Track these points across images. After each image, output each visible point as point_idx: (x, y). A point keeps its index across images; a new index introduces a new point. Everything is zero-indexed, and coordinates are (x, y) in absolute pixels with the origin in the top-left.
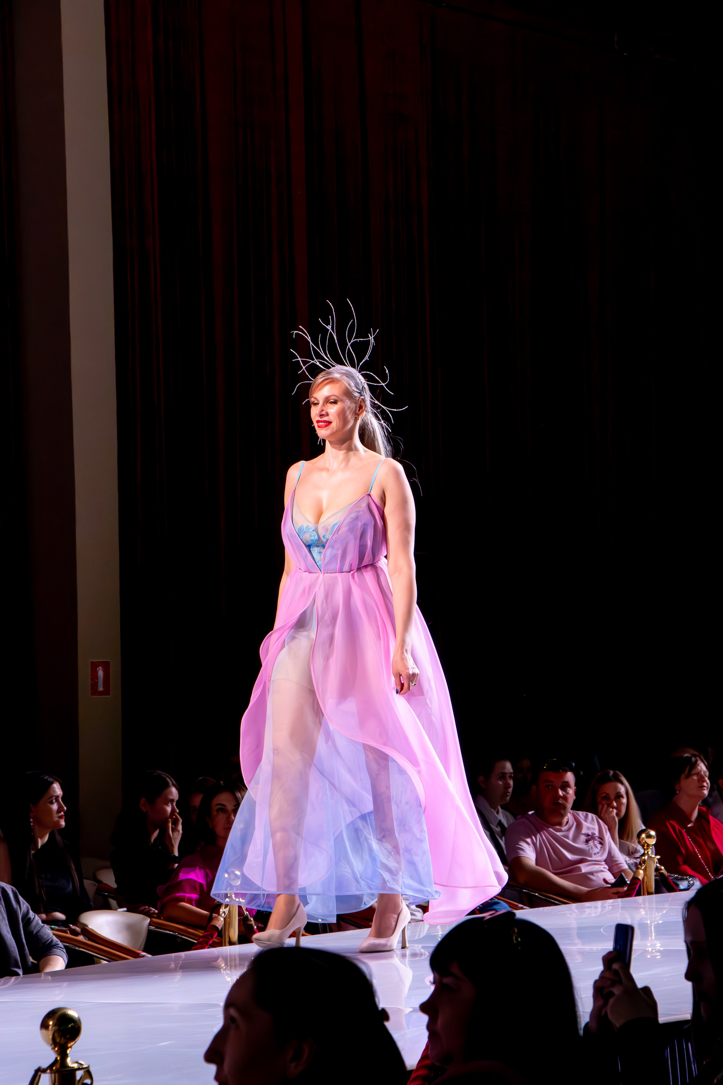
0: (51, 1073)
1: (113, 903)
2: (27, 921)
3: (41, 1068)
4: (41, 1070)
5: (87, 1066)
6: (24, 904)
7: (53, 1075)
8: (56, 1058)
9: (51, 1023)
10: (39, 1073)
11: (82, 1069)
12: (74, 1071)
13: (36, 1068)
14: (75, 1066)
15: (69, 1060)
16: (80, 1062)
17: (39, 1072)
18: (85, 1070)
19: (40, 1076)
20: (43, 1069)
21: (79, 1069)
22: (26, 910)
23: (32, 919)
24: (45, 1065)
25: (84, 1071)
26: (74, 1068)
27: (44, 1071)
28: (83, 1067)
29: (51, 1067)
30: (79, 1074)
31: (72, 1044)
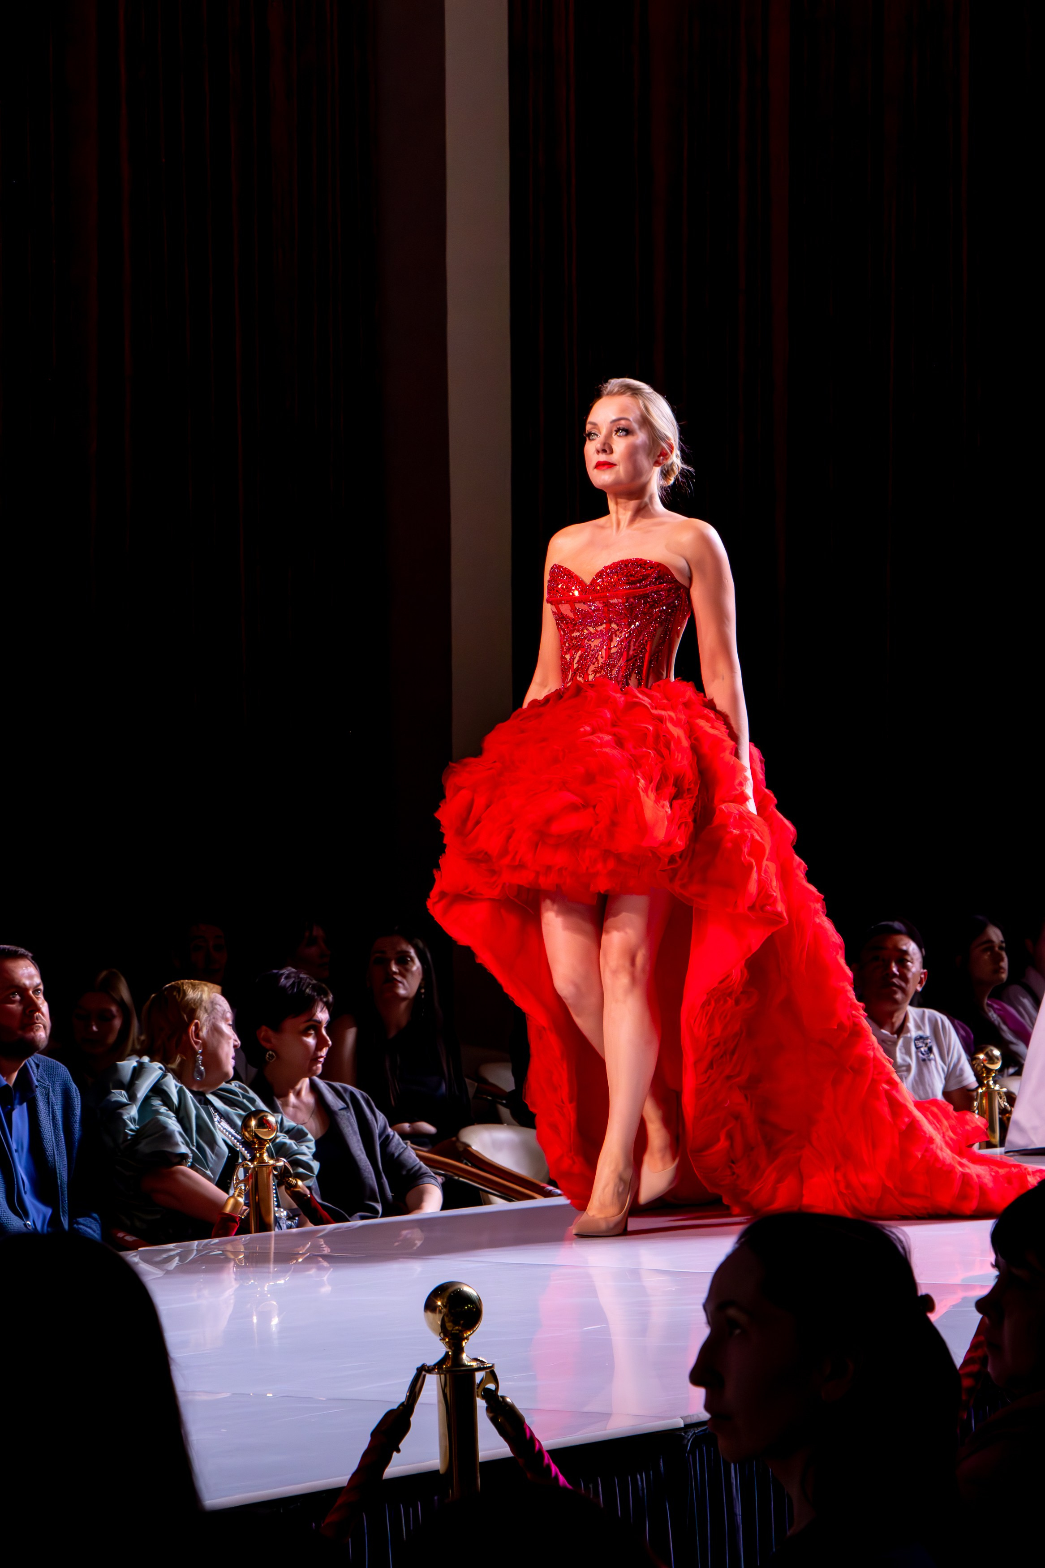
0: (439, 1373)
1: (505, 1112)
2: (386, 1141)
3: (426, 1365)
4: (427, 1368)
5: (491, 1365)
6: (380, 1115)
7: (443, 1376)
8: (447, 1353)
9: (439, 1303)
10: (424, 1373)
11: (484, 1369)
12: (472, 1371)
13: (419, 1365)
14: (474, 1364)
15: (464, 1356)
16: (480, 1358)
17: (422, 1371)
18: (488, 1370)
19: (425, 1376)
20: (428, 1367)
21: (479, 1369)
22: (383, 1125)
23: (391, 1137)
24: (431, 1361)
25: (486, 1372)
26: (472, 1368)
27: (430, 1370)
28: (485, 1366)
29: (439, 1365)
30: (479, 1376)
31: (469, 1333)
